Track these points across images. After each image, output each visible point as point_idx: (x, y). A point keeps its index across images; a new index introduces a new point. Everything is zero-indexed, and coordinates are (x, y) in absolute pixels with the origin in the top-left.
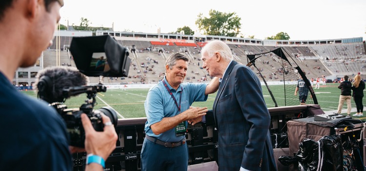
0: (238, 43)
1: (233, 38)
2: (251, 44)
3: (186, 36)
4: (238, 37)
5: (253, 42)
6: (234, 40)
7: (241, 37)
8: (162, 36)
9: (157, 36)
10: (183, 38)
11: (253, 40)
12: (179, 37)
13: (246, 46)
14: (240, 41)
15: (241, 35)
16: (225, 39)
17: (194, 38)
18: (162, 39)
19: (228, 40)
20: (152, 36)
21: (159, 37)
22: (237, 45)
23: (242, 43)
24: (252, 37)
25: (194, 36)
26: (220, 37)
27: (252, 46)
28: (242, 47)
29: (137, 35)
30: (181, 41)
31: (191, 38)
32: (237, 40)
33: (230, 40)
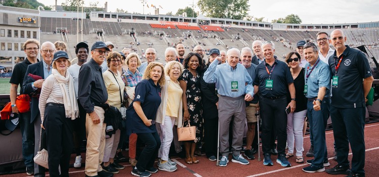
0: (245, 27)
1: (239, 21)
2: (259, 28)
3: (189, 18)
4: (245, 20)
5: (261, 25)
6: (241, 23)
7: (248, 20)
8: (162, 18)
9: (157, 18)
10: (186, 20)
11: (261, 23)
12: (181, 19)
13: (254, 30)
14: (248, 24)
15: (248, 18)
16: (231, 22)
17: (197, 21)
18: (162, 22)
19: (234, 23)
20: (151, 18)
21: (159, 19)
22: (244, 29)
23: (249, 27)
24: (260, 21)
25: (198, 18)
26: (225, 20)
27: (260, 30)
28: (249, 31)
29: (134, 17)
30: (182, 24)
31: (194, 21)
32: (244, 24)
33: (237, 23)
